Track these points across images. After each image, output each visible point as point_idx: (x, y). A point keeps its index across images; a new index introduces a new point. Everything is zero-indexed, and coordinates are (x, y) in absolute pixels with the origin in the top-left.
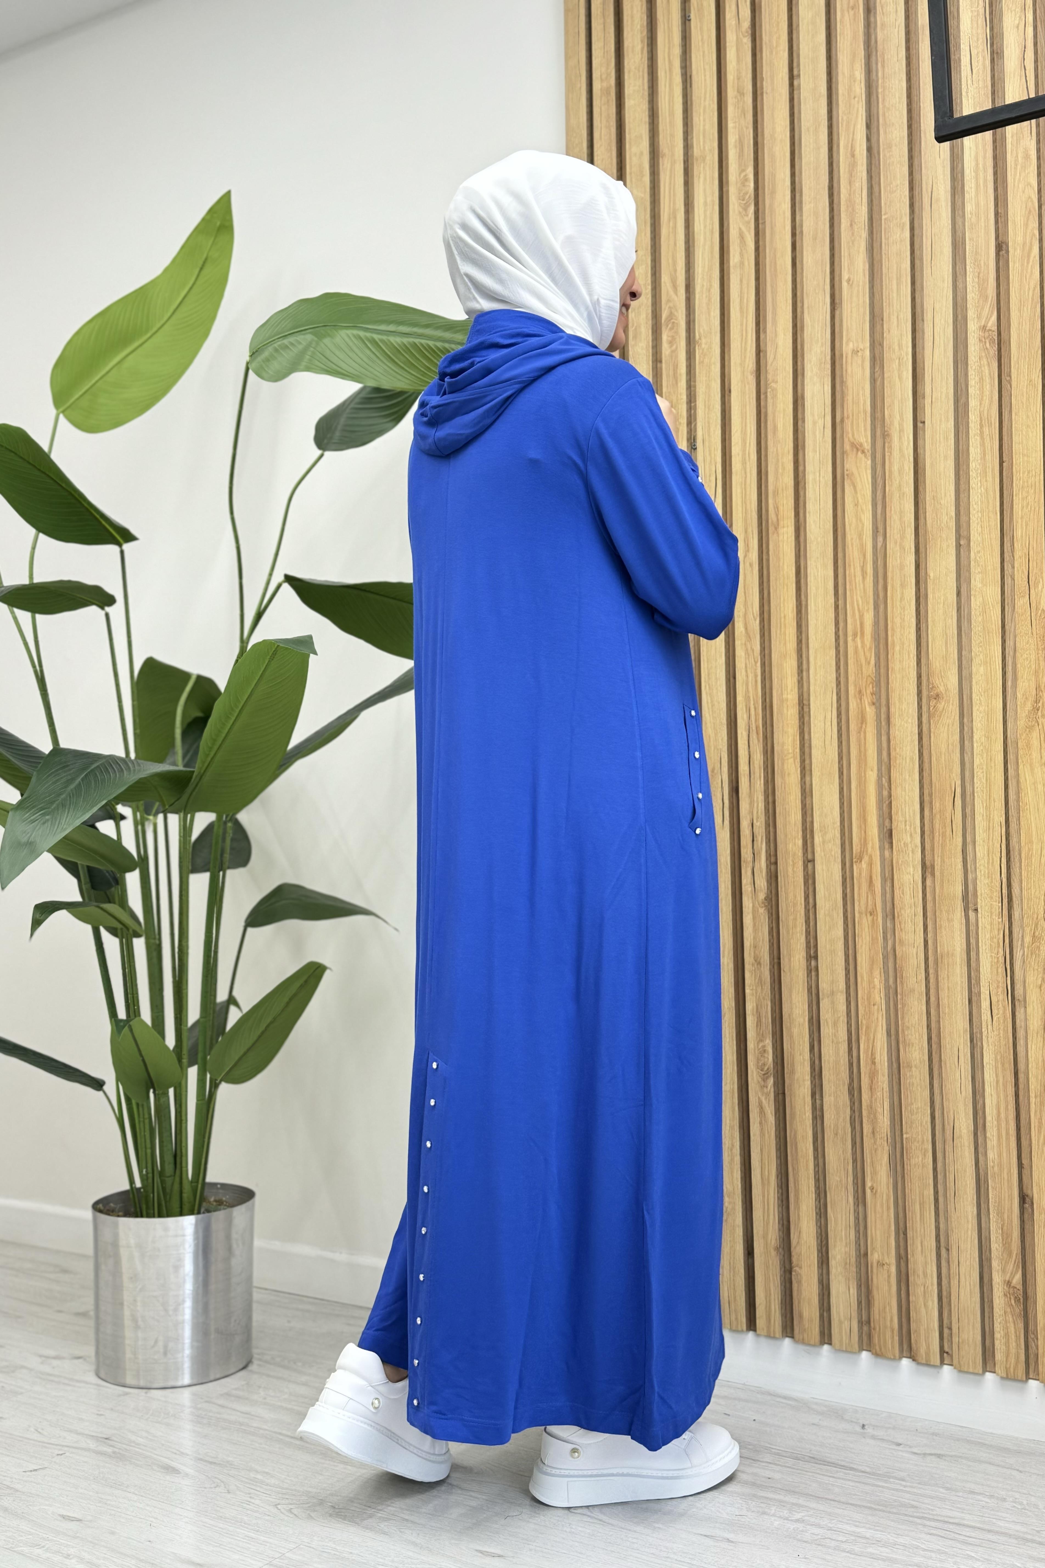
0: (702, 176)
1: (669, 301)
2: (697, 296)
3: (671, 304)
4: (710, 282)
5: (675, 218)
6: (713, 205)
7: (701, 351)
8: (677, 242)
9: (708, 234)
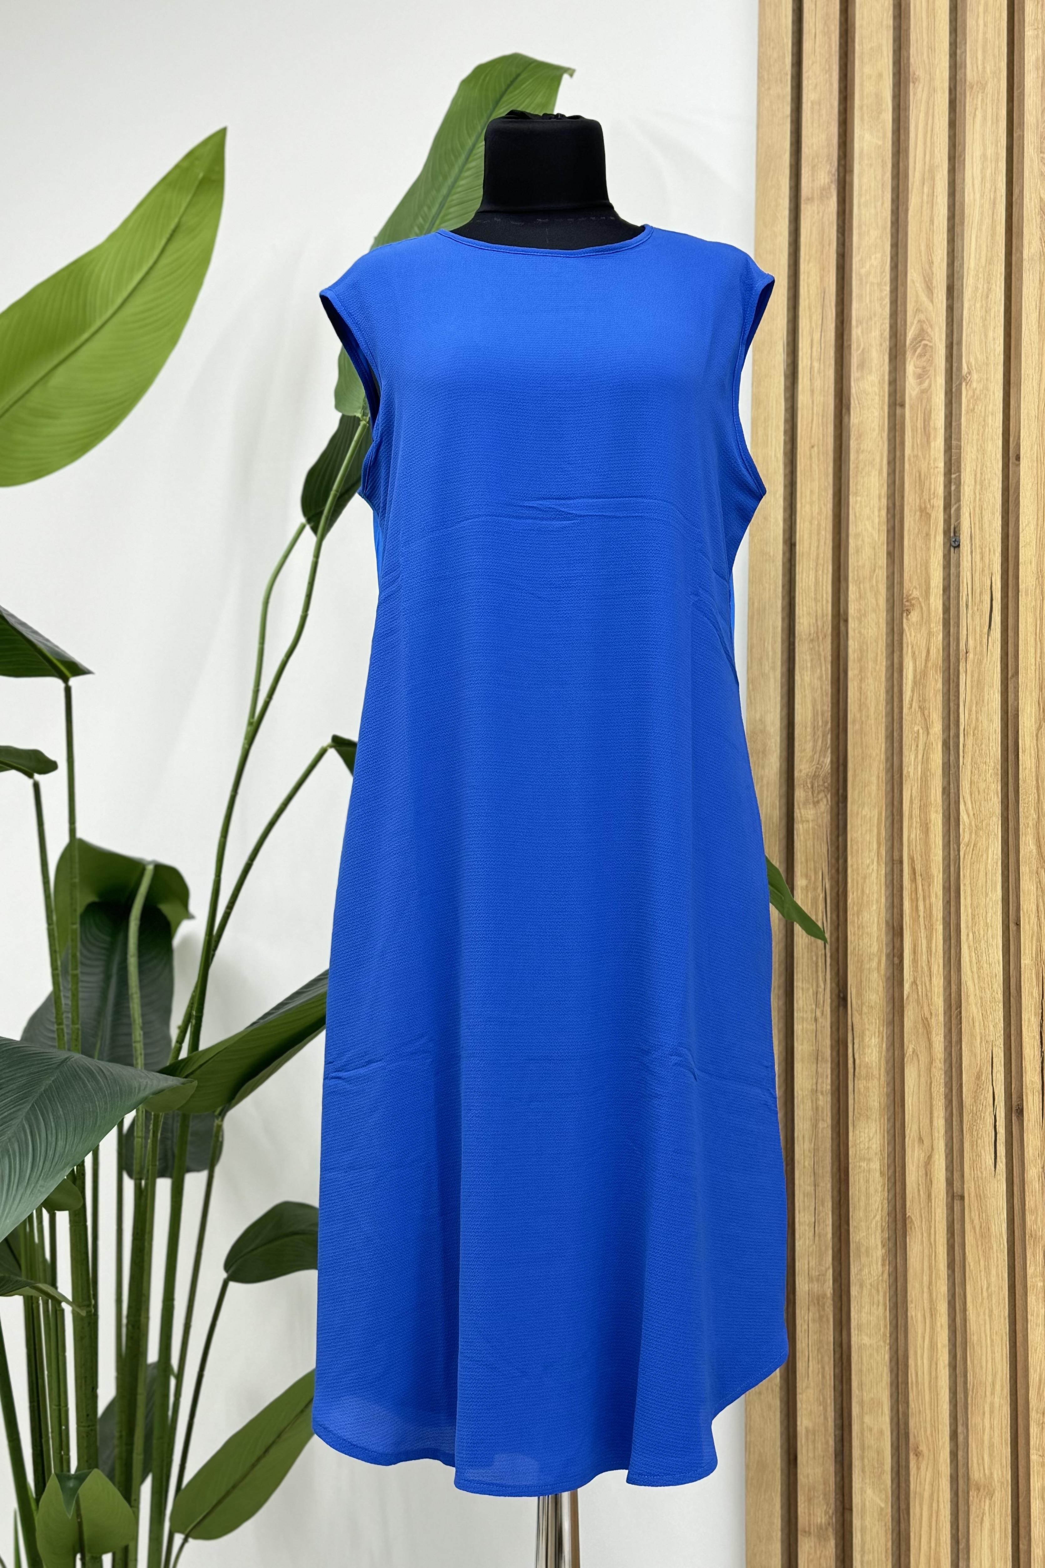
0: (979, 114)
1: (918, 311)
2: (966, 305)
3: (922, 317)
4: (989, 283)
5: (933, 179)
6: (997, 161)
7: (970, 393)
8: (935, 218)
9: (987, 206)
